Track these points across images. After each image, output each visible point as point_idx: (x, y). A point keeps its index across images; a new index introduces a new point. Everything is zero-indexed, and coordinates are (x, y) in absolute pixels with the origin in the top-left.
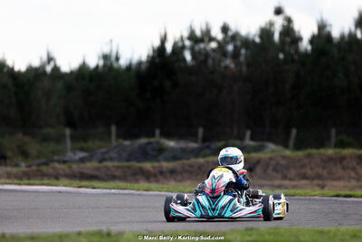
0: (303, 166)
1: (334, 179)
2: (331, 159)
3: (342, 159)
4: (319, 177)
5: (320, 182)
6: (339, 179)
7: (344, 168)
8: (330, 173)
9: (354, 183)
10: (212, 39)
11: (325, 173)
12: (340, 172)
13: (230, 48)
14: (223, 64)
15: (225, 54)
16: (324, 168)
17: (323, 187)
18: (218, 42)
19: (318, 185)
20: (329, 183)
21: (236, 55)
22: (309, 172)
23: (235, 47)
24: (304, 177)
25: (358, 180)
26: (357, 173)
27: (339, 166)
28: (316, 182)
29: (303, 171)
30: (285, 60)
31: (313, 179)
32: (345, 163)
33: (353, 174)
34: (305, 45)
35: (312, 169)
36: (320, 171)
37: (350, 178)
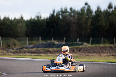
0: (95, 49)
1: (103, 53)
2: (102, 47)
5: (99, 54)
6: (105, 53)
7: (106, 50)
11: (101, 51)
12: (105, 51)
13: (73, 14)
15: (71, 16)
18: (69, 13)
24: (95, 52)
25: (110, 53)
26: (110, 51)
28: (98, 54)
30: (88, 18)
32: (106, 48)
33: (108, 52)
34: (94, 14)
35: (97, 50)
36: (99, 51)
37: (108, 53)
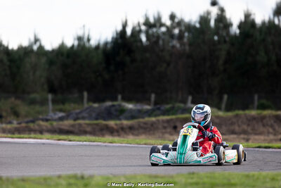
0: (232, 124)
1: (256, 134)
2: (254, 118)
3: (263, 118)
4: (245, 132)
5: (246, 137)
6: (261, 134)
7: (264, 126)
8: (253, 129)
9: (272, 137)
10: (162, 25)
11: (249, 129)
12: (262, 129)
13: (176, 31)
14: (171, 44)
15: (172, 36)
16: (248, 125)
17: (247, 140)
18: (167, 27)
19: (244, 139)
20: (252, 137)
21: (181, 36)
22: (237, 128)
23: (180, 31)
24: (233, 132)
25: (275, 135)
26: (274, 129)
27: (260, 124)
28: (242, 136)
29: (232, 128)
30: (219, 41)
31: (240, 134)
32: (265, 121)
33: (271, 130)
34: (235, 30)
35: (239, 126)
36: (245, 127)
37: (269, 133)
